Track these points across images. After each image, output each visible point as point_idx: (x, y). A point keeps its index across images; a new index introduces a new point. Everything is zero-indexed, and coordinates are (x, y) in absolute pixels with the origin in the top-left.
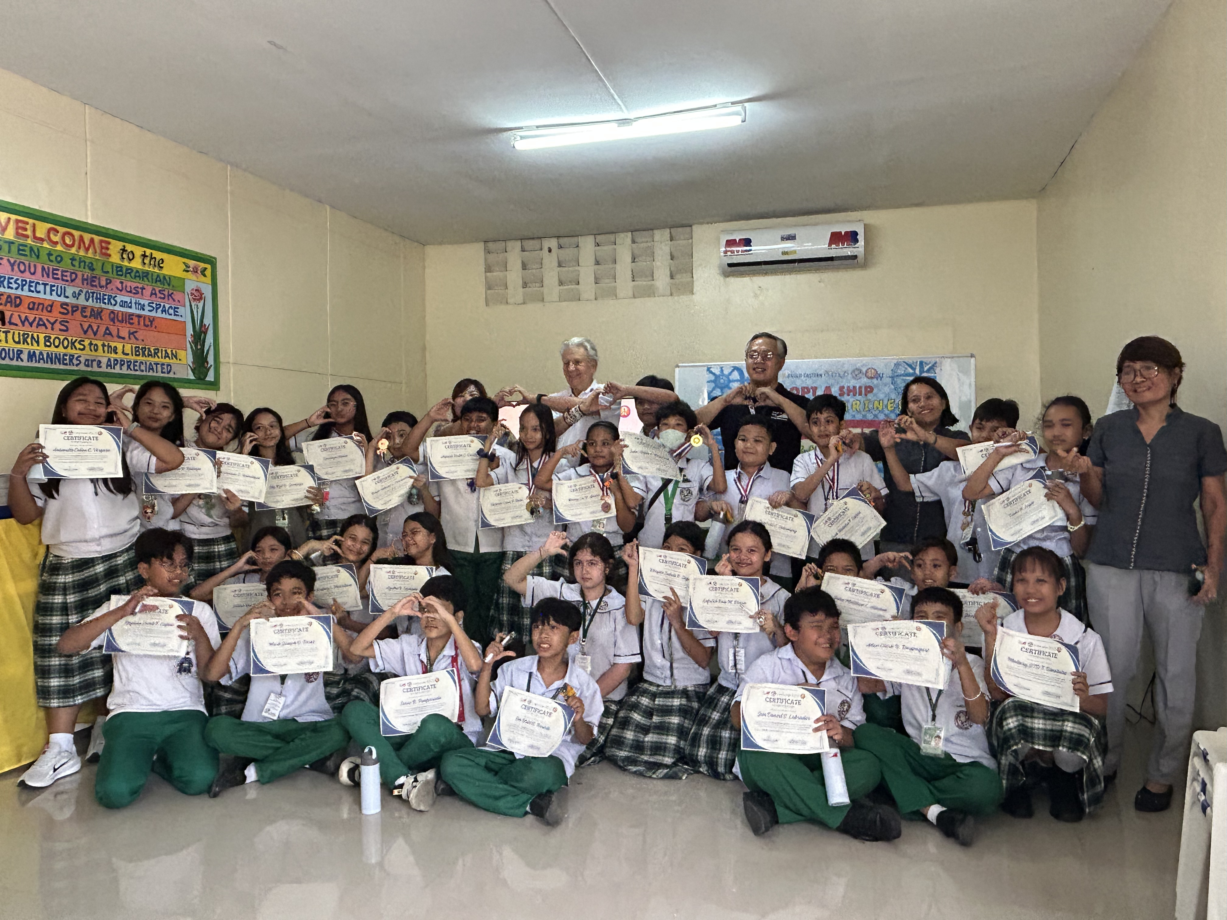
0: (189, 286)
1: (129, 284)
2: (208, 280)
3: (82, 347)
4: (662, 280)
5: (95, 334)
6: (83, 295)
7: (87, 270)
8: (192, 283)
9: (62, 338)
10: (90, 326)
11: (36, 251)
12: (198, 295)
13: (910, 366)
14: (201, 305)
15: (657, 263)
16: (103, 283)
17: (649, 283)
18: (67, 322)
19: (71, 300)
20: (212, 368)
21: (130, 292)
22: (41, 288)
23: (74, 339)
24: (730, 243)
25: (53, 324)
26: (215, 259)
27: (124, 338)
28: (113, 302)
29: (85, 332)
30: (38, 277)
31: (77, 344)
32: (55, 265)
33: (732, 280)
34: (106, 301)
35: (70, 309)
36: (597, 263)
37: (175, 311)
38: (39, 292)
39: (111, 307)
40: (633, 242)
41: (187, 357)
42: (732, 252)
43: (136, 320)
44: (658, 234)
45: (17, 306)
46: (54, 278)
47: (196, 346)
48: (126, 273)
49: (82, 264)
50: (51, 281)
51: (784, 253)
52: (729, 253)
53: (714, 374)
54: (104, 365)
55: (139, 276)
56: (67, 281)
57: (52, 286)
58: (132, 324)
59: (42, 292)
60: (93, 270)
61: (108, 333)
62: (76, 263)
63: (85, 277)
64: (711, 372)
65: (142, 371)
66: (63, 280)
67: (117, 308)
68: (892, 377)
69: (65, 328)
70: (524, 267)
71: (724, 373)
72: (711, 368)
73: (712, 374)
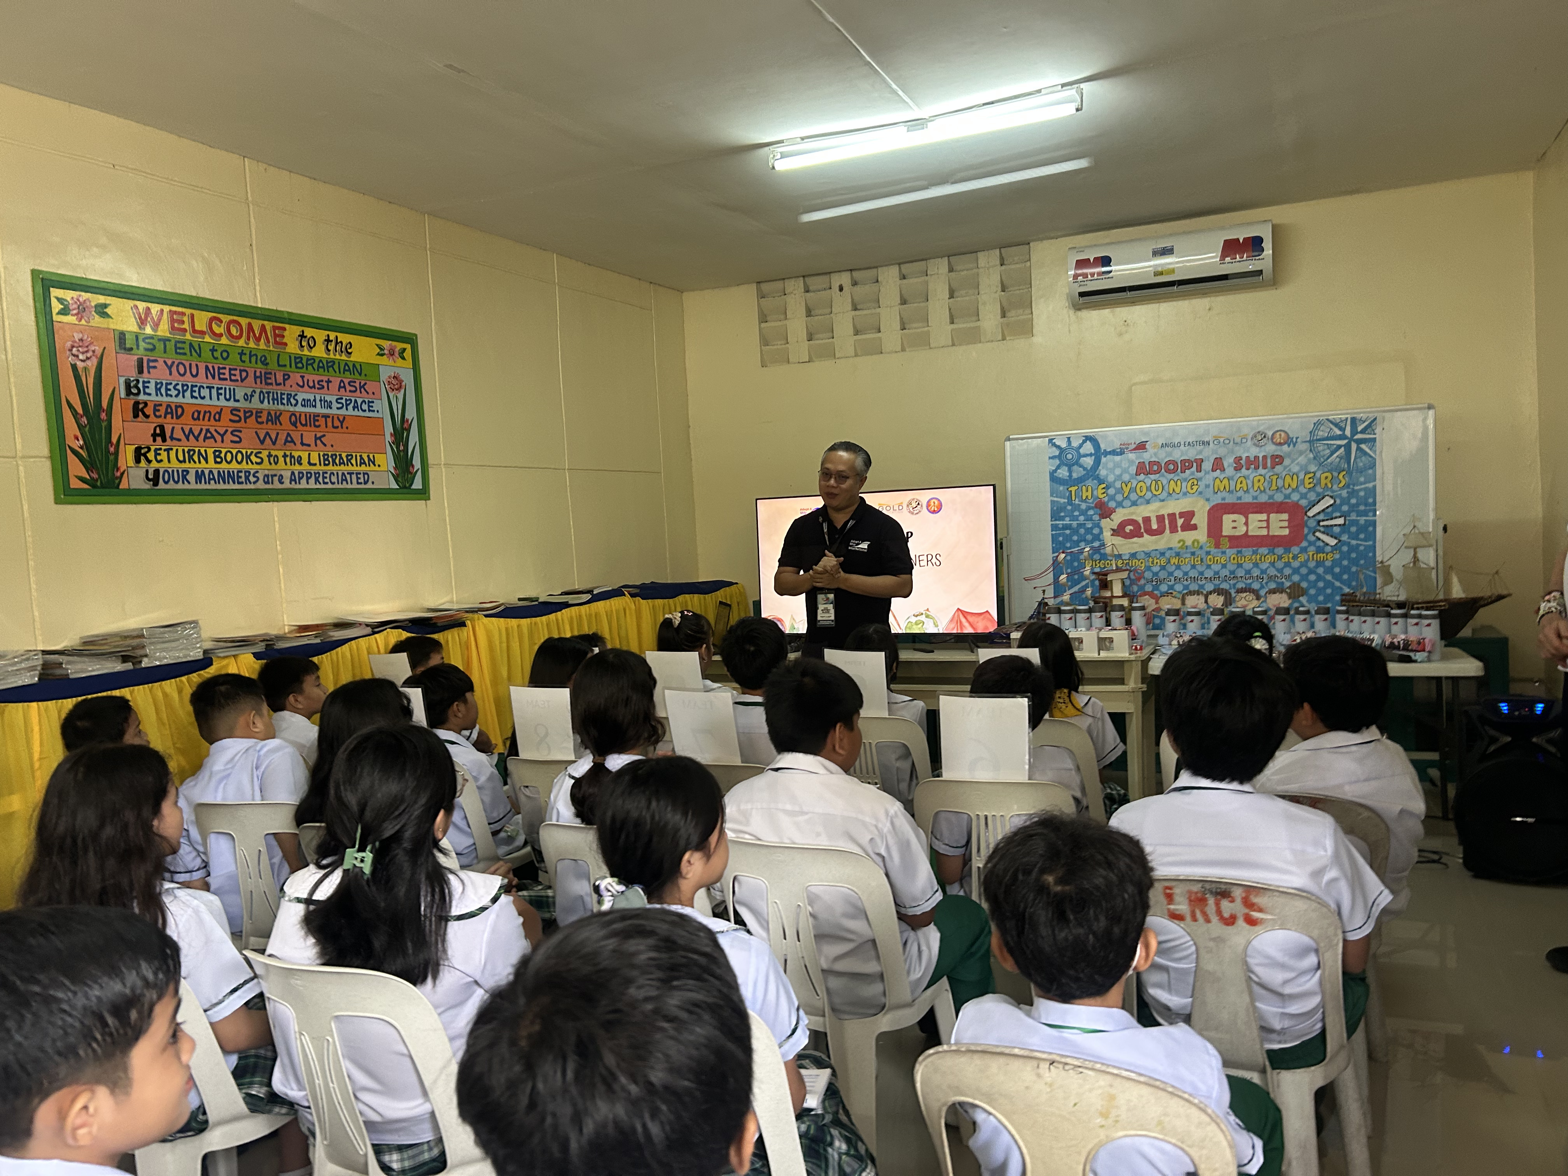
0: (385, 374)
1: (311, 378)
2: (409, 363)
3: (259, 460)
4: (990, 319)
5: (274, 443)
6: (257, 395)
7: (260, 365)
8: (388, 368)
9: (234, 452)
10: (267, 433)
11: (197, 348)
12: (396, 383)
13: (1336, 425)
14: (401, 396)
15: (983, 297)
16: (280, 379)
17: (972, 325)
18: (240, 431)
19: (242, 404)
20: (419, 473)
21: (314, 387)
22: (205, 392)
23: (249, 451)
24: (1082, 263)
25: (222, 436)
26: (416, 335)
27: (309, 445)
28: (293, 402)
29: (262, 442)
30: (201, 379)
31: (253, 458)
32: (220, 363)
33: (1085, 314)
34: (285, 401)
35: (242, 414)
36: (904, 302)
37: (369, 406)
38: (203, 398)
39: (291, 409)
40: (951, 270)
41: (386, 461)
42: (1085, 276)
43: (322, 421)
44: (983, 258)
45: (178, 418)
46: (220, 379)
47: (398, 448)
48: (307, 365)
49: (253, 359)
50: (216, 383)
51: (1157, 274)
52: (1080, 278)
53: (1058, 447)
54: (287, 481)
55: (323, 367)
56: (237, 380)
57: (218, 389)
58: (319, 426)
59: (208, 397)
60: (267, 364)
61: (289, 440)
62: (246, 358)
63: (258, 374)
64: (1054, 445)
65: (333, 483)
66: (231, 380)
67: (299, 408)
68: (1310, 442)
69: (238, 439)
70: (809, 313)
71: (1072, 446)
72: (1054, 439)
73: (1056, 448)
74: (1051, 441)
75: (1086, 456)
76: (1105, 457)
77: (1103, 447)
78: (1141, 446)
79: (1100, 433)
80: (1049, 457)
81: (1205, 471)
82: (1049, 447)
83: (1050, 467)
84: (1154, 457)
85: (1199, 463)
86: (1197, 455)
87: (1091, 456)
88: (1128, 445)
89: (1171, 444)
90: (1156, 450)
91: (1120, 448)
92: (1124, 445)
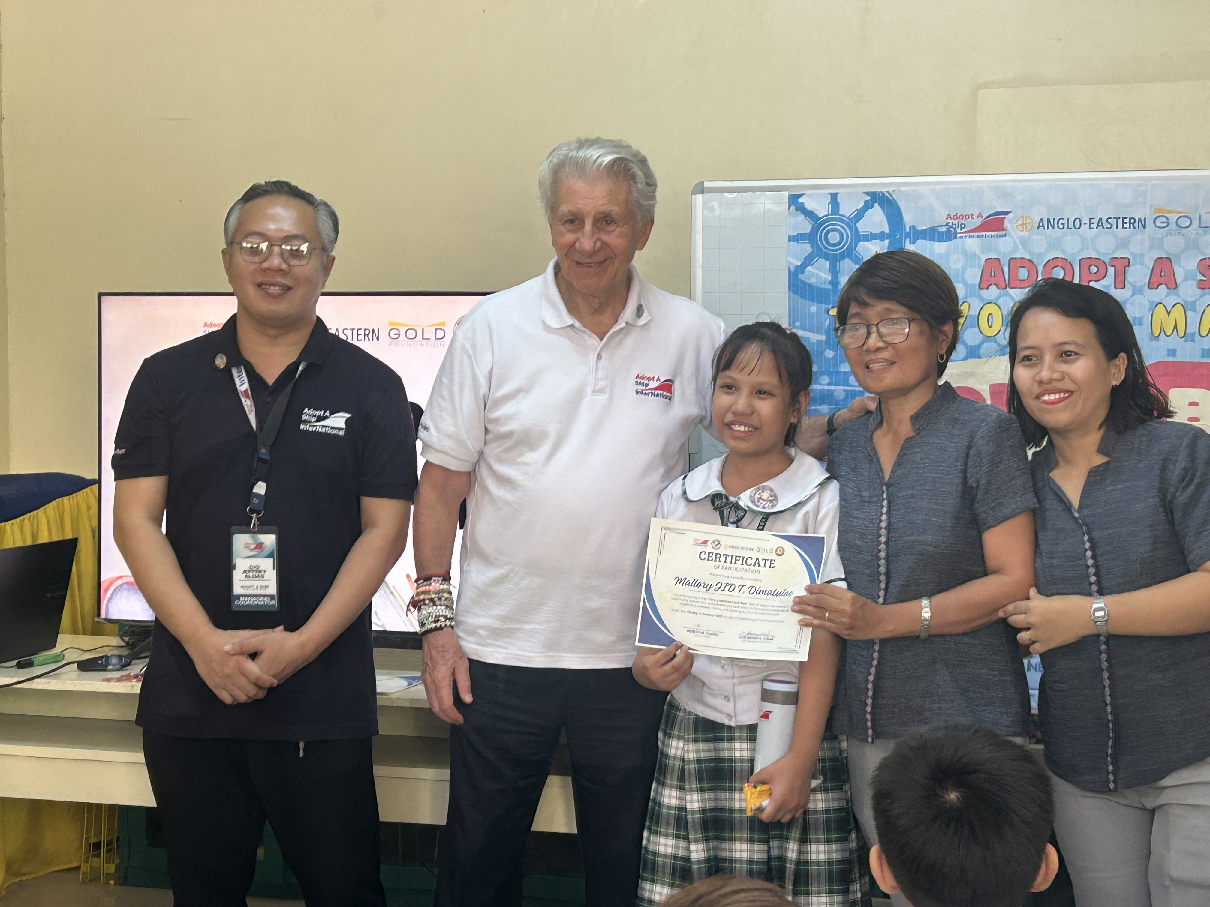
53: (810, 214)
64: (801, 209)
71: (841, 213)
72: (801, 195)
73: (804, 216)
74: (794, 199)
75: (870, 238)
77: (908, 219)
78: (994, 223)
79: (903, 189)
80: (789, 237)
81: (1134, 287)
82: (789, 214)
83: (790, 259)
84: (1022, 250)
85: (1120, 268)
86: (1117, 249)
87: (883, 241)
88: (965, 217)
89: (1061, 221)
90: (1025, 234)
91: (947, 225)
92: (956, 217)
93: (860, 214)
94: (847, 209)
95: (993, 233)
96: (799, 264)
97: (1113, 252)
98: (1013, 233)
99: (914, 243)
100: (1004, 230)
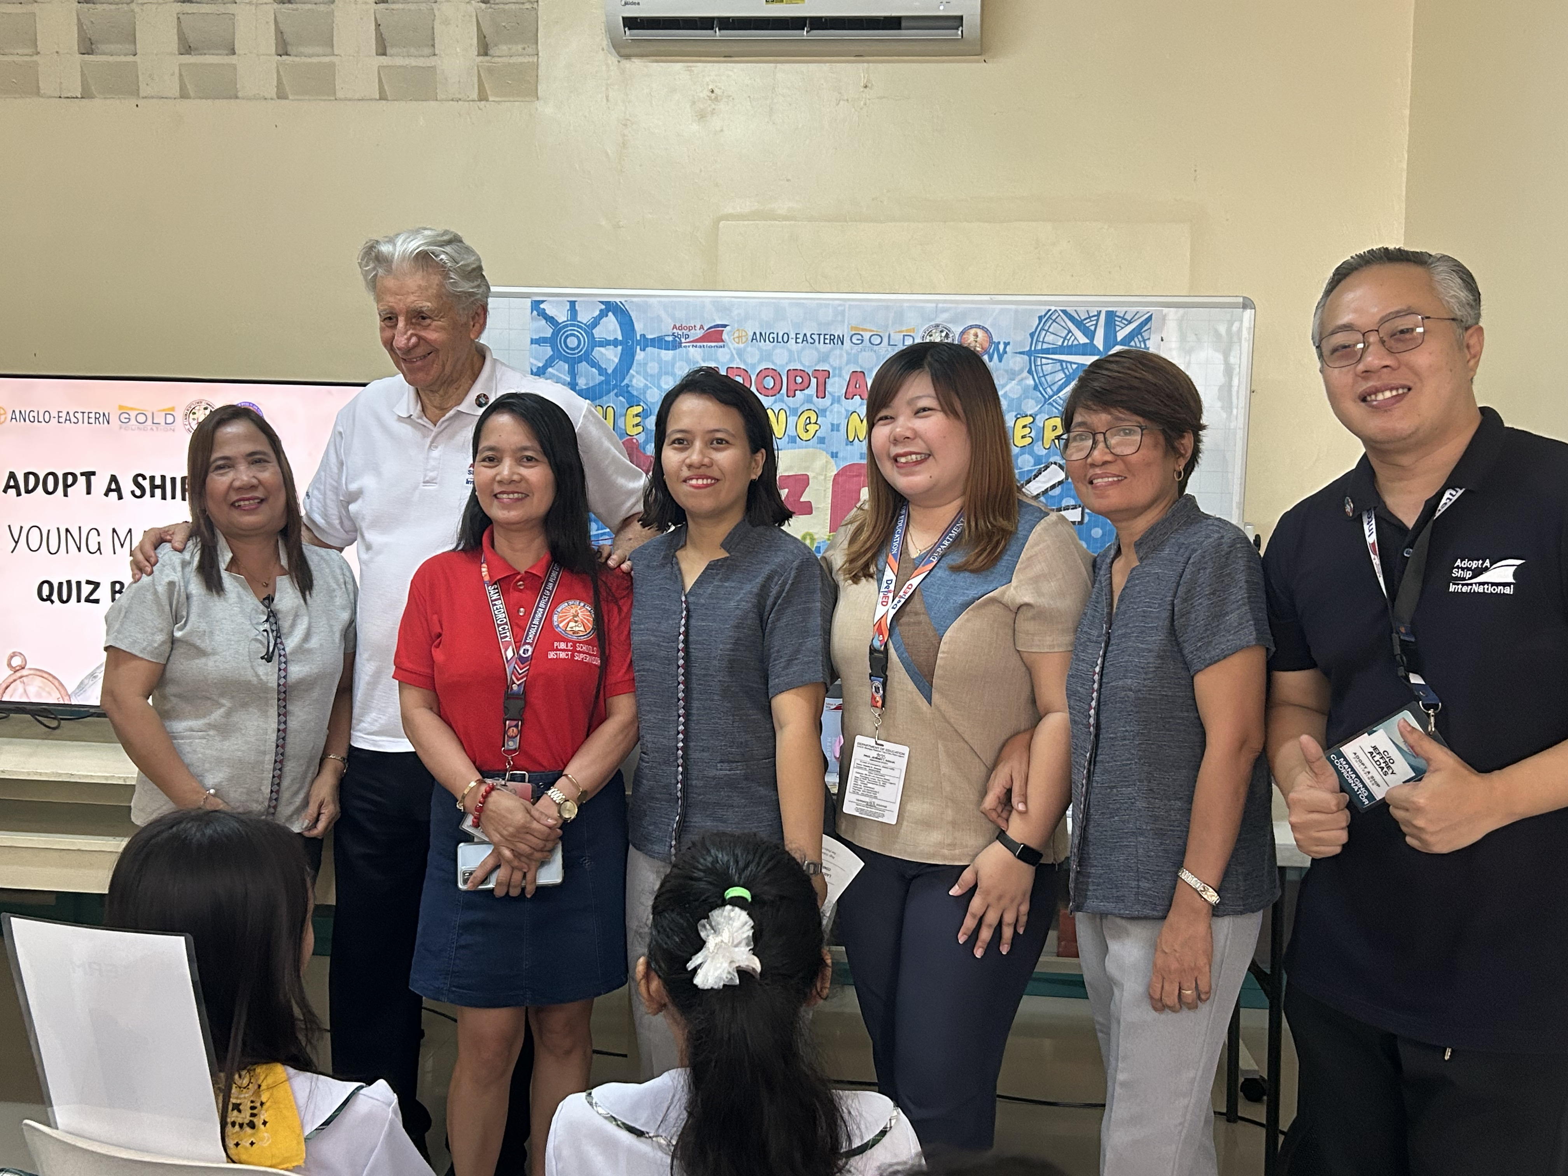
4: (456, 56)
13: (1079, 324)
15: (444, 9)
17: (420, 62)
33: (636, 65)
53: (550, 320)
64: (543, 315)
68: (1029, 353)
71: (579, 319)
72: (543, 302)
73: (544, 321)
74: (536, 305)
75: (605, 343)
76: (643, 349)
77: (639, 327)
78: (714, 335)
79: (634, 299)
80: (532, 339)
81: (833, 397)
82: (532, 318)
83: (533, 361)
84: (738, 360)
85: (821, 381)
86: (818, 362)
87: (616, 347)
88: (689, 329)
89: (772, 335)
90: (741, 346)
91: (673, 334)
92: (681, 328)
93: (596, 322)
94: (584, 317)
95: (713, 344)
96: (541, 365)
97: (816, 365)
98: (730, 344)
99: (644, 350)
100: (723, 341)
